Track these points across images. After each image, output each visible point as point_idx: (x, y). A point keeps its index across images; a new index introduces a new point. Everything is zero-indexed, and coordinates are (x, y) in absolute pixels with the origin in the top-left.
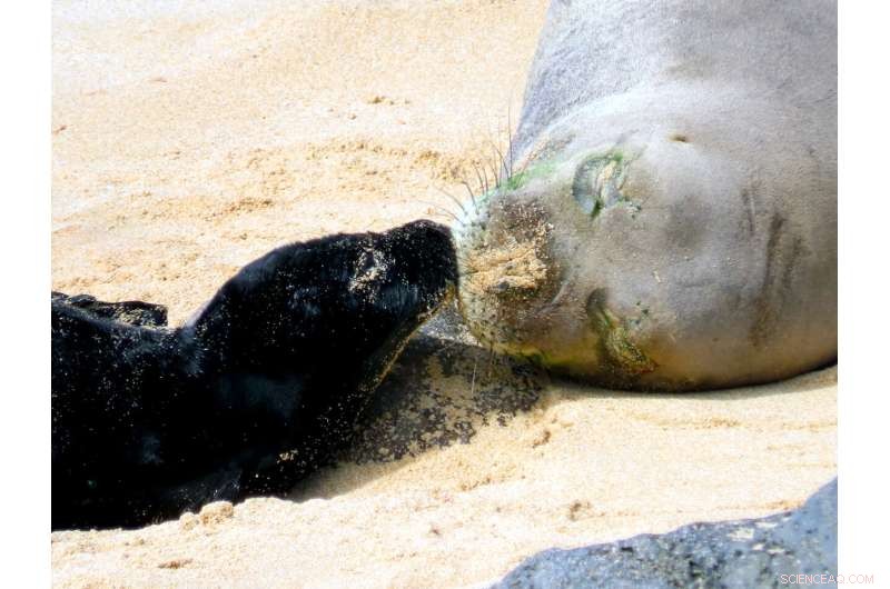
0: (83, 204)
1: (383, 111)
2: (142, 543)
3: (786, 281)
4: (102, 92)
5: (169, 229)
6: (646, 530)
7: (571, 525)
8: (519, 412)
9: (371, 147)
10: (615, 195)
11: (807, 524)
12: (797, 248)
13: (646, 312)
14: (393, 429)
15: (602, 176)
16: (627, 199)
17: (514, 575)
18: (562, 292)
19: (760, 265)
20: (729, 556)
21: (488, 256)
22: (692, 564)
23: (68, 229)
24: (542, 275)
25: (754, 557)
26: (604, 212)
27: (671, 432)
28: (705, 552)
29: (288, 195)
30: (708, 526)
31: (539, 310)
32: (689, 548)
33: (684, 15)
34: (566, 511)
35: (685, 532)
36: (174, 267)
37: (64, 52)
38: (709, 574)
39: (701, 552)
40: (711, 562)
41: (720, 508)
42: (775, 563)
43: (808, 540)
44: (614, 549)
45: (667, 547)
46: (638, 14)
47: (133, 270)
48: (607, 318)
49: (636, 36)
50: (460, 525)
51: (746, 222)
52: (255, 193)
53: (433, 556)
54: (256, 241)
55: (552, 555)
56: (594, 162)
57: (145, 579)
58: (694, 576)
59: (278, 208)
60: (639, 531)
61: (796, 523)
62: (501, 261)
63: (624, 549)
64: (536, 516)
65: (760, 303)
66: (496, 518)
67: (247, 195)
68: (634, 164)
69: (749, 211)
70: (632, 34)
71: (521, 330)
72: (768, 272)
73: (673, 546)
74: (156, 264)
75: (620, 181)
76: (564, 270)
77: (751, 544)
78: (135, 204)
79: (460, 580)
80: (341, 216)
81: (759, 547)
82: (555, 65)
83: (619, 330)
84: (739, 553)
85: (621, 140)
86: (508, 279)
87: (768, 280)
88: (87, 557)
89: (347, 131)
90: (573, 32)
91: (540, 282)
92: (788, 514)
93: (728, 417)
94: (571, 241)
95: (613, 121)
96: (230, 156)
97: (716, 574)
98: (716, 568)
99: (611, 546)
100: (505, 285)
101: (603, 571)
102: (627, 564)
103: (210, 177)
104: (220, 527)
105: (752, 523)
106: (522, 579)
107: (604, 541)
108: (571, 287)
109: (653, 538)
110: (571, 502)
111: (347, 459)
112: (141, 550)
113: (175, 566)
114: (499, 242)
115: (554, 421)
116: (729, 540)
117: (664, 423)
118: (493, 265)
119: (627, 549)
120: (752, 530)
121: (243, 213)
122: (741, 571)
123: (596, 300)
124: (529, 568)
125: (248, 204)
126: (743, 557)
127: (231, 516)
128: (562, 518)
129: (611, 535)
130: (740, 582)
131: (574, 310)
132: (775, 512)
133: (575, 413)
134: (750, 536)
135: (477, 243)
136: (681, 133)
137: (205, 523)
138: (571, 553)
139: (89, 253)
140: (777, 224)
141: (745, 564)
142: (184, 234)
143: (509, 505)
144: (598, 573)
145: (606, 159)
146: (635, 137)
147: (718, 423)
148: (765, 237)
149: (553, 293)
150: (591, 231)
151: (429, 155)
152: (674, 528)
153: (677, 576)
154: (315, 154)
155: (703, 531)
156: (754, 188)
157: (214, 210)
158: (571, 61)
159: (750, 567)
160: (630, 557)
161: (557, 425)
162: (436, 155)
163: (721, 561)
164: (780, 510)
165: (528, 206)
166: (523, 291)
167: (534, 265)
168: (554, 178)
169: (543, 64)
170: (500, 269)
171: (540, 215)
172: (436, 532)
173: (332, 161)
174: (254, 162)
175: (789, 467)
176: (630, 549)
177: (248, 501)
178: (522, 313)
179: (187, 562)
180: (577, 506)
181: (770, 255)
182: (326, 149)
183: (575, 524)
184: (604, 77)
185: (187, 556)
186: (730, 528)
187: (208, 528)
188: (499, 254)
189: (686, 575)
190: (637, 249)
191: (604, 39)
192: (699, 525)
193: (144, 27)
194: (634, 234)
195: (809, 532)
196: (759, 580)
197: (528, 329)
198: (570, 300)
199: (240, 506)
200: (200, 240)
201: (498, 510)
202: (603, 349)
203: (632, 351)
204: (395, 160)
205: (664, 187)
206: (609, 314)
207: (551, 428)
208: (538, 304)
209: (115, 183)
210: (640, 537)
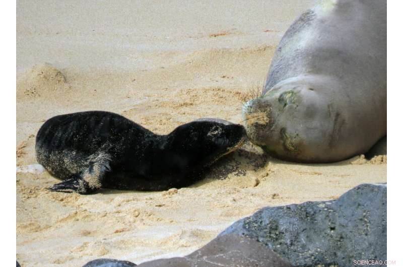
0: (139, 102)
1: (225, 80)
2: (151, 199)
3: (339, 131)
4: (146, 70)
5: (162, 110)
6: (294, 203)
7: (273, 200)
8: (260, 167)
9: (221, 90)
10: (291, 101)
11: (340, 204)
12: (343, 122)
13: (297, 135)
14: (224, 170)
15: (287, 97)
16: (294, 103)
17: (256, 214)
18: (274, 127)
19: (332, 126)
20: (317, 212)
21: (252, 115)
22: (307, 213)
23: (135, 109)
24: (268, 121)
25: (324, 212)
26: (287, 106)
27: (302, 175)
28: (311, 210)
29: (197, 102)
30: (312, 203)
31: (266, 132)
32: (306, 209)
33: (313, 56)
34: (271, 196)
35: (305, 204)
36: (164, 121)
37: (136, 59)
38: (311, 216)
39: (309, 210)
40: (312, 213)
41: (315, 198)
42: (330, 214)
43: (340, 208)
44: (285, 208)
45: (300, 208)
46: (300, 55)
47: (152, 121)
48: (286, 136)
49: (299, 61)
50: (241, 199)
51: (328, 113)
52: (188, 101)
53: (234, 207)
54: (188, 115)
55: (267, 208)
56: (286, 93)
57: (151, 209)
58: (307, 216)
59: (194, 106)
60: (291, 203)
61: (337, 203)
62: (256, 117)
63: (287, 208)
64: (264, 197)
65: (332, 136)
66: (252, 197)
67: (186, 102)
68: (297, 94)
69: (329, 110)
70: (298, 61)
71: (261, 137)
72: (334, 127)
73: (302, 208)
74: (159, 120)
75: (293, 98)
76: (274, 121)
77: (323, 208)
78: (154, 103)
79: (241, 214)
80: (212, 109)
81: (326, 209)
82: (276, 69)
83: (290, 139)
84: (320, 211)
85: (294, 88)
86: (258, 121)
87: (334, 130)
88: (136, 202)
89: (215, 85)
90: (281, 60)
91: (267, 123)
92: (334, 201)
93: (318, 172)
94: (277, 113)
95: (292, 83)
96: (182, 91)
97: (313, 216)
98: (313, 215)
99: (284, 207)
100: (257, 123)
101: (281, 214)
102: (288, 212)
103: (175, 96)
104: (173, 195)
105: (324, 202)
106: (259, 215)
107: (282, 205)
108: (276, 126)
109: (296, 205)
110: (273, 194)
111: (210, 178)
112: (150, 201)
113: (160, 206)
114: (256, 111)
115: (270, 171)
116: (317, 207)
117: (301, 172)
118: (254, 117)
119: (288, 208)
120: (324, 205)
121: (184, 107)
122: (320, 216)
123: (283, 131)
124: (261, 212)
125: (186, 104)
126: (321, 212)
127: (177, 193)
128: (270, 198)
129: (284, 204)
130: (320, 219)
131: (276, 133)
132: (331, 200)
133: (275, 169)
134: (323, 206)
135: (249, 111)
136: (312, 87)
137: (169, 194)
138: (273, 208)
139: (140, 116)
140: (338, 115)
141: (322, 214)
142: (167, 112)
143: (256, 193)
144: (280, 214)
145: (289, 93)
146: (299, 88)
147: (316, 173)
148: (334, 118)
149: (271, 127)
150: (283, 111)
151: (237, 93)
152: (302, 203)
153: (302, 216)
154: (206, 91)
155: (310, 204)
156: (331, 104)
157: (176, 105)
158: (281, 68)
159: (323, 215)
160: (289, 210)
161: (270, 172)
162: (240, 93)
163: (315, 213)
164: (332, 199)
165: (264, 102)
166: (262, 125)
167: (265, 119)
168: (274, 97)
169: (273, 68)
170: (256, 118)
171: (268, 105)
172: (234, 200)
173: (210, 93)
174: (188, 93)
175: (335, 187)
176: (289, 208)
177: (182, 189)
178: (261, 131)
179: (164, 205)
180: (274, 195)
181: (335, 124)
182: (208, 90)
183: (274, 200)
184: (290, 73)
185: (164, 203)
186: (318, 203)
187: (170, 196)
188: (255, 114)
189: (305, 216)
190: (295, 117)
191: (290, 62)
192: (309, 202)
193: (159, 53)
194: (295, 113)
195: (340, 206)
196: (325, 219)
197: (263, 136)
198: (275, 130)
199: (179, 190)
200: (172, 114)
201: (253, 195)
202: (284, 145)
203: (293, 146)
204: (228, 94)
205: (305, 101)
206: (286, 135)
207: (269, 172)
208: (266, 130)
209: (148, 96)
210: (292, 205)
